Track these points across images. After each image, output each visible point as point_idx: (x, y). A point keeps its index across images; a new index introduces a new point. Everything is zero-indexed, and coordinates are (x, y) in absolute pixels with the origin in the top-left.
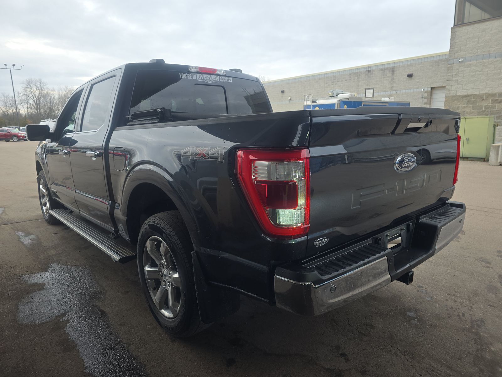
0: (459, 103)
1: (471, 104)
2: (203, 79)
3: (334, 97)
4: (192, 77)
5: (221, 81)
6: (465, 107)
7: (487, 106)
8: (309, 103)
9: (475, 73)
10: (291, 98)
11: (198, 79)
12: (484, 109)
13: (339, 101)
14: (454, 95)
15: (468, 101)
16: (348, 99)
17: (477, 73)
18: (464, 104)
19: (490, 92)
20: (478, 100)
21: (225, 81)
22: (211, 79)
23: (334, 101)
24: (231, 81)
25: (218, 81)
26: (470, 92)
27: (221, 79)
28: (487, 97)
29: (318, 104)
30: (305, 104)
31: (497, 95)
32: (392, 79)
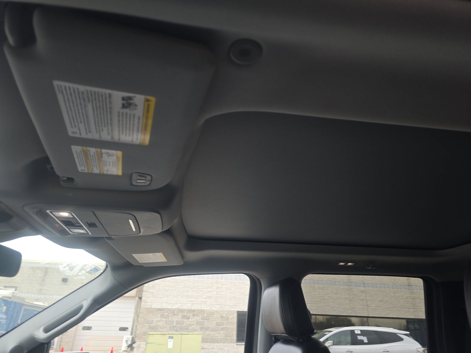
0: (153, 317)
1: (164, 318)
6: (158, 321)
7: (177, 321)
9: (168, 288)
12: (175, 324)
14: (150, 307)
15: (161, 315)
16: (10, 298)
17: (170, 288)
18: (158, 318)
19: (180, 308)
20: (171, 315)
26: (164, 306)
28: (178, 313)
31: (186, 311)
32: (43, 280)
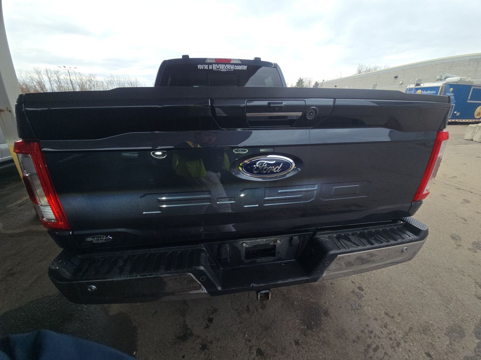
2: (218, 68)
3: (442, 80)
4: (208, 68)
5: (235, 69)
8: (413, 86)
10: (402, 82)
11: (213, 69)
13: (445, 84)
21: (239, 69)
22: (226, 68)
23: (440, 84)
24: (245, 68)
25: (232, 69)
27: (235, 68)
29: (421, 87)
30: (408, 87)
